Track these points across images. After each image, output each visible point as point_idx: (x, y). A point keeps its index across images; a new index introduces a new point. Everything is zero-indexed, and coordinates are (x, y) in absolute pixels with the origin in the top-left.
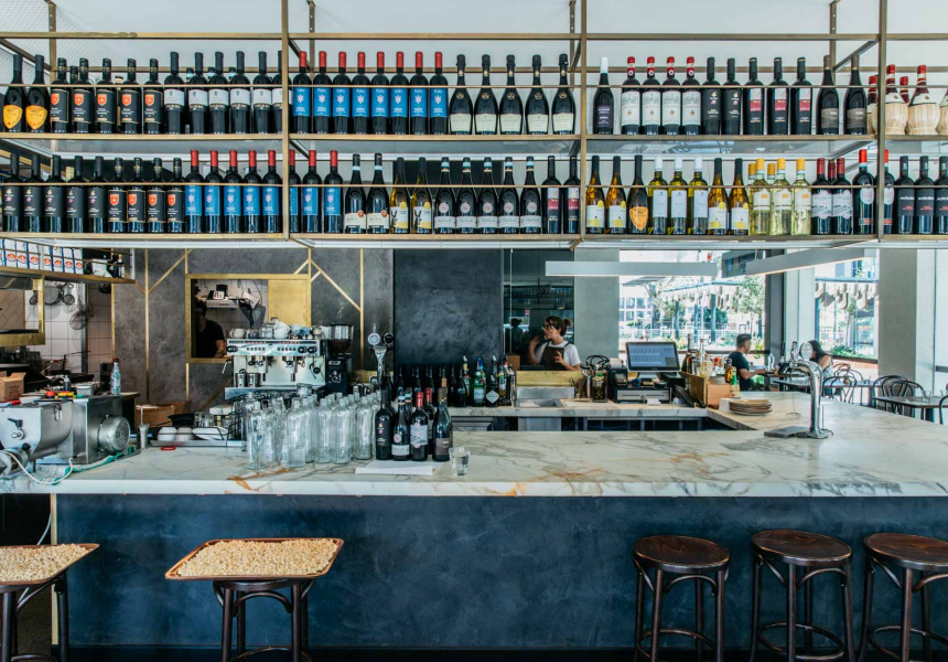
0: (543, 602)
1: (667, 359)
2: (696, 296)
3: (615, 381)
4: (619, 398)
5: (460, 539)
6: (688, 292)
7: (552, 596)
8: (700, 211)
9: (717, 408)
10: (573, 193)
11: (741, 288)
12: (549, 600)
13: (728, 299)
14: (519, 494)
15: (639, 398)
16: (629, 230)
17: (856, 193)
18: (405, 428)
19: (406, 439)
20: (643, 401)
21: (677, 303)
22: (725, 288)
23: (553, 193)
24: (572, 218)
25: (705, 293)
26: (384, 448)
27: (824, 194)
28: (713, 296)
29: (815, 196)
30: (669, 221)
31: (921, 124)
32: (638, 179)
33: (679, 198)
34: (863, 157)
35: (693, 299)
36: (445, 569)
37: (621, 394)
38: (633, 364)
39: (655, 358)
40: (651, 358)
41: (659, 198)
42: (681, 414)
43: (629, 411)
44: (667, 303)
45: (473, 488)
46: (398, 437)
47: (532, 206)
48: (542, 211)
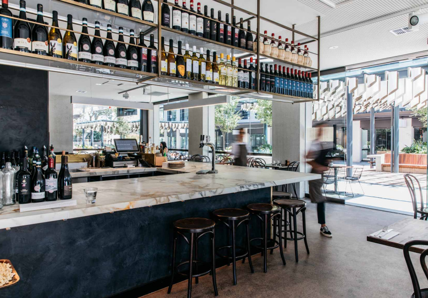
0: (125, 266)
1: (133, 146)
2: (94, 126)
3: (111, 158)
4: (114, 166)
5: (78, 243)
6: (90, 124)
7: (129, 262)
8: (203, 72)
9: (161, 167)
10: (154, 53)
11: (115, 123)
12: (128, 265)
13: (108, 128)
14: (131, 208)
15: (123, 165)
16: (177, 75)
17: (250, 73)
18: (42, 181)
19: (43, 189)
20: (125, 167)
21: (83, 130)
22: (108, 123)
23: (144, 51)
24: (153, 65)
25: (98, 125)
26: (26, 196)
27: (242, 72)
28: (102, 127)
29: (239, 72)
30: (192, 74)
31: (267, 52)
32: (180, 52)
33: (196, 64)
34: (251, 60)
35: (92, 128)
36: (68, 263)
37: (115, 164)
38: (119, 149)
39: (128, 146)
40: (126, 146)
41: (189, 62)
42: (146, 171)
43: (123, 171)
44: (78, 130)
45: (107, 209)
46: (37, 188)
47: (135, 56)
48: (139, 59)
